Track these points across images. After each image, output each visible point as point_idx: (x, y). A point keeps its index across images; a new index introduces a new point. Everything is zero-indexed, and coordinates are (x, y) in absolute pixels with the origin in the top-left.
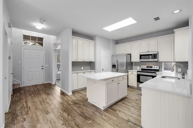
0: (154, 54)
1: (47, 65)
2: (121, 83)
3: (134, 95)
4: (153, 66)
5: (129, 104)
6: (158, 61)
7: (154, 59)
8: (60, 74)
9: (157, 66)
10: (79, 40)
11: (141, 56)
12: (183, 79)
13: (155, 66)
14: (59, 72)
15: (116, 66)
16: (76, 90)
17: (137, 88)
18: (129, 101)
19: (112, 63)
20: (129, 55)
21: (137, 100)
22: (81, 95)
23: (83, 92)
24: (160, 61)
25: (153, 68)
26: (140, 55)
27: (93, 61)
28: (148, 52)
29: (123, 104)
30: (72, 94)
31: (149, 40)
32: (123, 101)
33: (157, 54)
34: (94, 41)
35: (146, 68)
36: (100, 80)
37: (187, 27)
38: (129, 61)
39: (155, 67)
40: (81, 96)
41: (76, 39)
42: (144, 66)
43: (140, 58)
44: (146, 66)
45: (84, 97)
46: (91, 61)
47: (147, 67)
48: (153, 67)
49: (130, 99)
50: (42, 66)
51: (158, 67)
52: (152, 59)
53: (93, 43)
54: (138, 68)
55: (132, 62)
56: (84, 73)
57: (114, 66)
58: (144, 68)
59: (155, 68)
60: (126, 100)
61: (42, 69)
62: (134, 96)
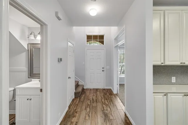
1: (108, 67)
8: (124, 78)
14: (123, 76)
50: (103, 68)
56: (186, 95)
61: (103, 71)
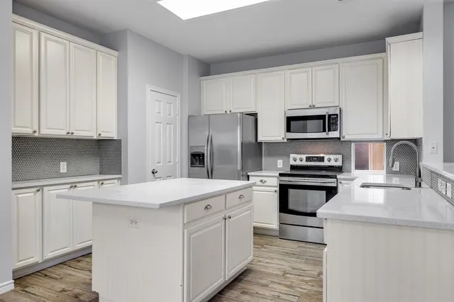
0: (330, 116)
2: (235, 218)
3: (272, 258)
4: (326, 157)
5: (262, 291)
6: (339, 139)
7: (329, 130)
9: (338, 156)
10: (47, 39)
11: (290, 120)
12: (418, 189)
13: (332, 157)
15: (207, 159)
16: (36, 264)
17: (277, 234)
18: (264, 282)
19: (190, 147)
20: (252, 118)
21: (285, 273)
22: (59, 286)
23: (70, 271)
24: (347, 138)
25: (326, 163)
26: (288, 118)
27: (113, 135)
28: (312, 107)
29: (244, 293)
30: (12, 287)
31: (314, 69)
32: (241, 285)
33: (337, 115)
34: (115, 53)
35: (304, 163)
36: (163, 206)
37: (419, 35)
38: (251, 139)
39: (332, 160)
40: (64, 290)
41: (35, 34)
42: (298, 156)
43: (288, 130)
44: (304, 157)
45: (77, 291)
46: (105, 135)
47: (308, 159)
48: (326, 159)
49: (261, 272)
51: (340, 157)
52: (324, 131)
53: (114, 62)
54: (280, 163)
55: (261, 144)
56: (74, 186)
57: (197, 158)
58: (298, 163)
59: (333, 163)
60: (250, 277)
62: (276, 261)
